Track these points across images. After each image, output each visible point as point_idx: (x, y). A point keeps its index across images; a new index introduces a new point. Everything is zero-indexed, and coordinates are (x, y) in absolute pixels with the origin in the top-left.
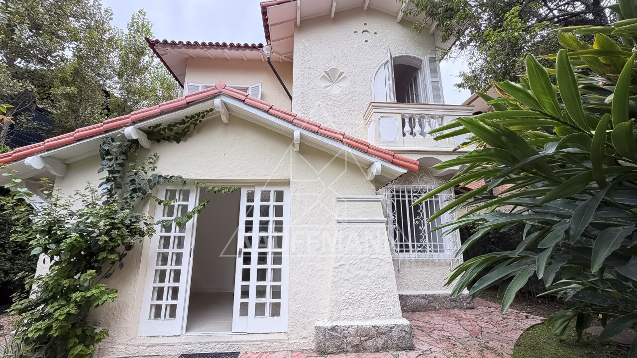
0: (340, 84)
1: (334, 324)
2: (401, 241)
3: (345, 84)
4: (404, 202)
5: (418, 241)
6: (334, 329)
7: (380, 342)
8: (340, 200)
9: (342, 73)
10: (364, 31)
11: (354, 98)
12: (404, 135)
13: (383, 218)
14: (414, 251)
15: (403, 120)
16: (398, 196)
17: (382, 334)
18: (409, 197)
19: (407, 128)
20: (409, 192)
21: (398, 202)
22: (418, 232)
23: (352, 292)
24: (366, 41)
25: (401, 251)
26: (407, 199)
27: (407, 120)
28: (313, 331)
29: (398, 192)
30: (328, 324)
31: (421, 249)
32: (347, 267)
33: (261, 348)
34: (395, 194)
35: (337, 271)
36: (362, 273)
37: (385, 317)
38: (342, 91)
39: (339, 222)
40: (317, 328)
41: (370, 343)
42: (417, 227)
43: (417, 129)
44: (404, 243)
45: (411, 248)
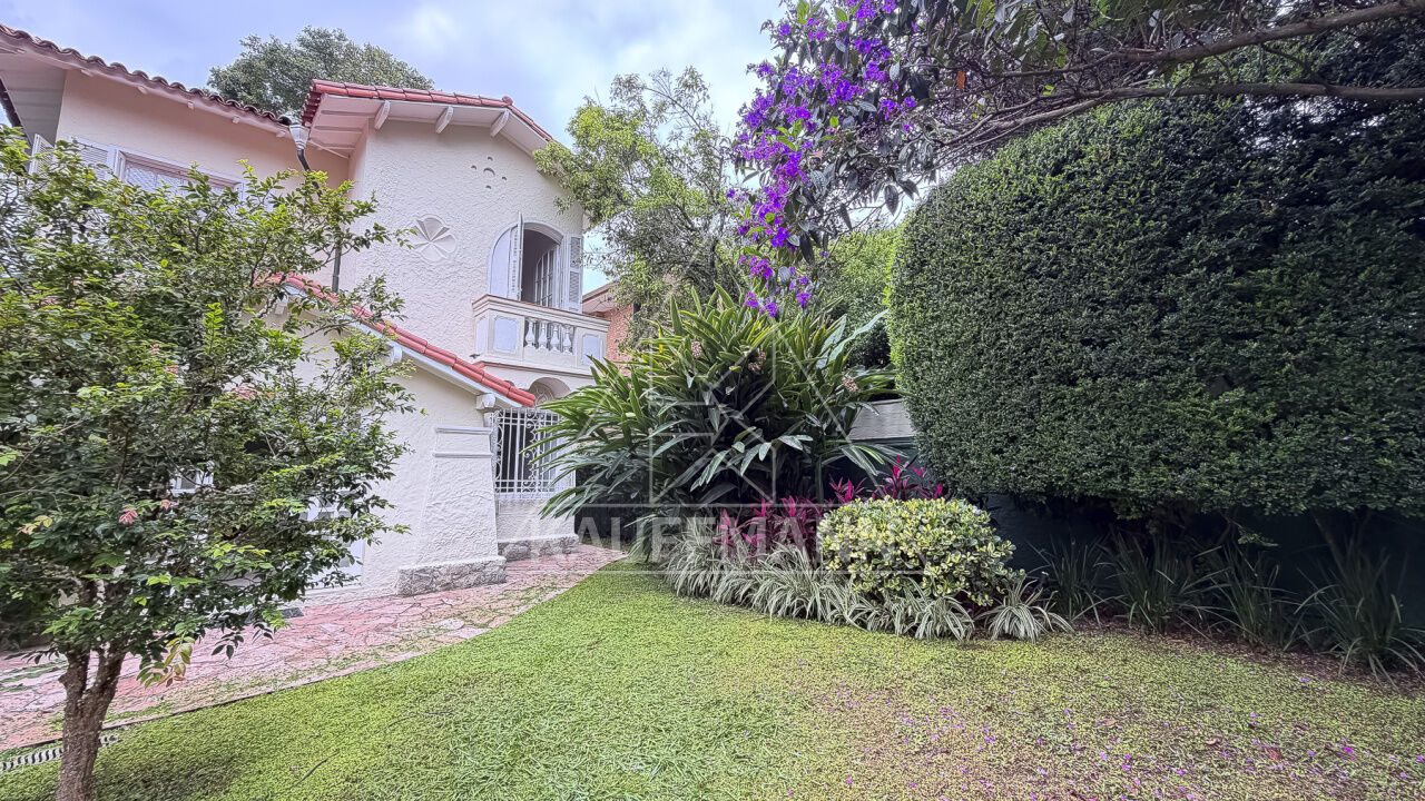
0: (442, 245)
1: (423, 566)
2: (504, 477)
3: (449, 248)
4: (514, 428)
5: (526, 478)
6: (423, 571)
7: (472, 579)
8: (441, 431)
9: (445, 230)
10: (487, 169)
11: (461, 273)
12: (525, 344)
13: (490, 453)
14: (519, 490)
15: (527, 324)
16: (507, 421)
17: (475, 571)
18: (522, 422)
19: (531, 336)
20: (522, 416)
21: (507, 427)
22: (527, 467)
23: (446, 531)
24: (488, 187)
25: (503, 491)
26: (518, 425)
27: (531, 325)
28: (395, 575)
29: (508, 415)
30: (417, 567)
31: (527, 488)
32: (442, 506)
33: (327, 601)
34: (503, 417)
35: (430, 510)
36: (460, 511)
37: (479, 555)
38: (443, 259)
39: (437, 456)
40: (403, 572)
41: (461, 580)
42: (527, 460)
43: (543, 338)
44: (508, 481)
45: (515, 487)
